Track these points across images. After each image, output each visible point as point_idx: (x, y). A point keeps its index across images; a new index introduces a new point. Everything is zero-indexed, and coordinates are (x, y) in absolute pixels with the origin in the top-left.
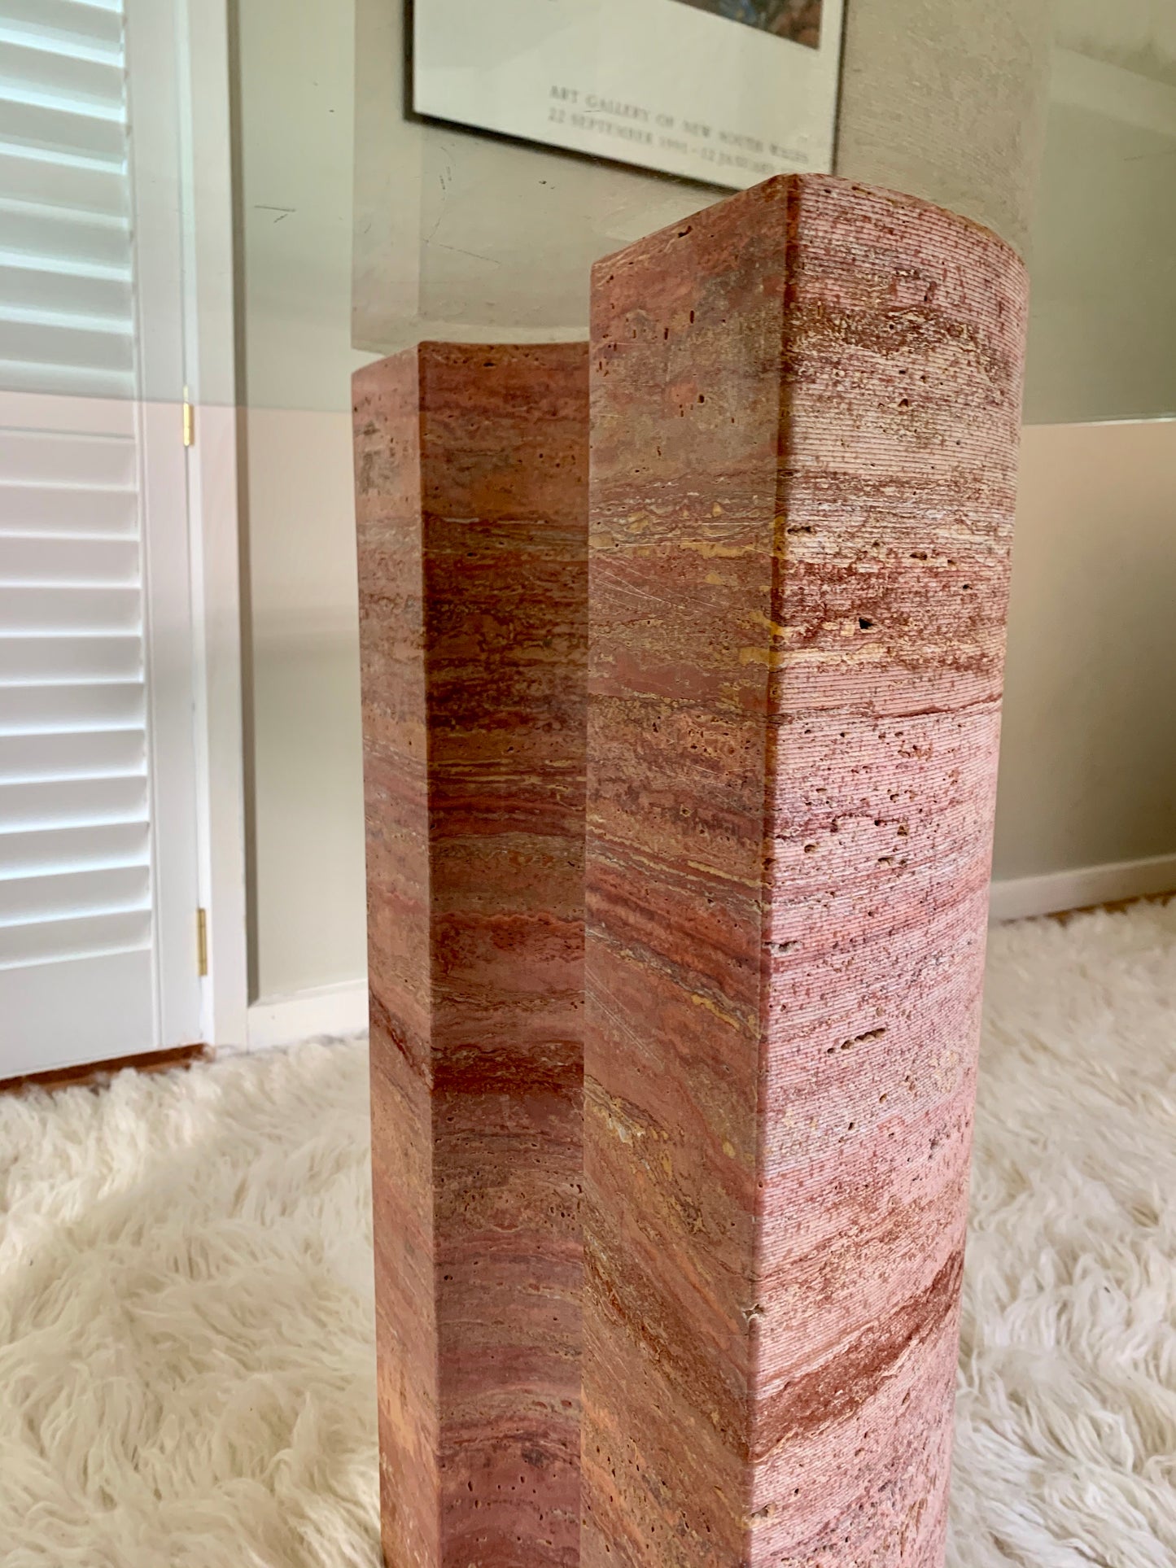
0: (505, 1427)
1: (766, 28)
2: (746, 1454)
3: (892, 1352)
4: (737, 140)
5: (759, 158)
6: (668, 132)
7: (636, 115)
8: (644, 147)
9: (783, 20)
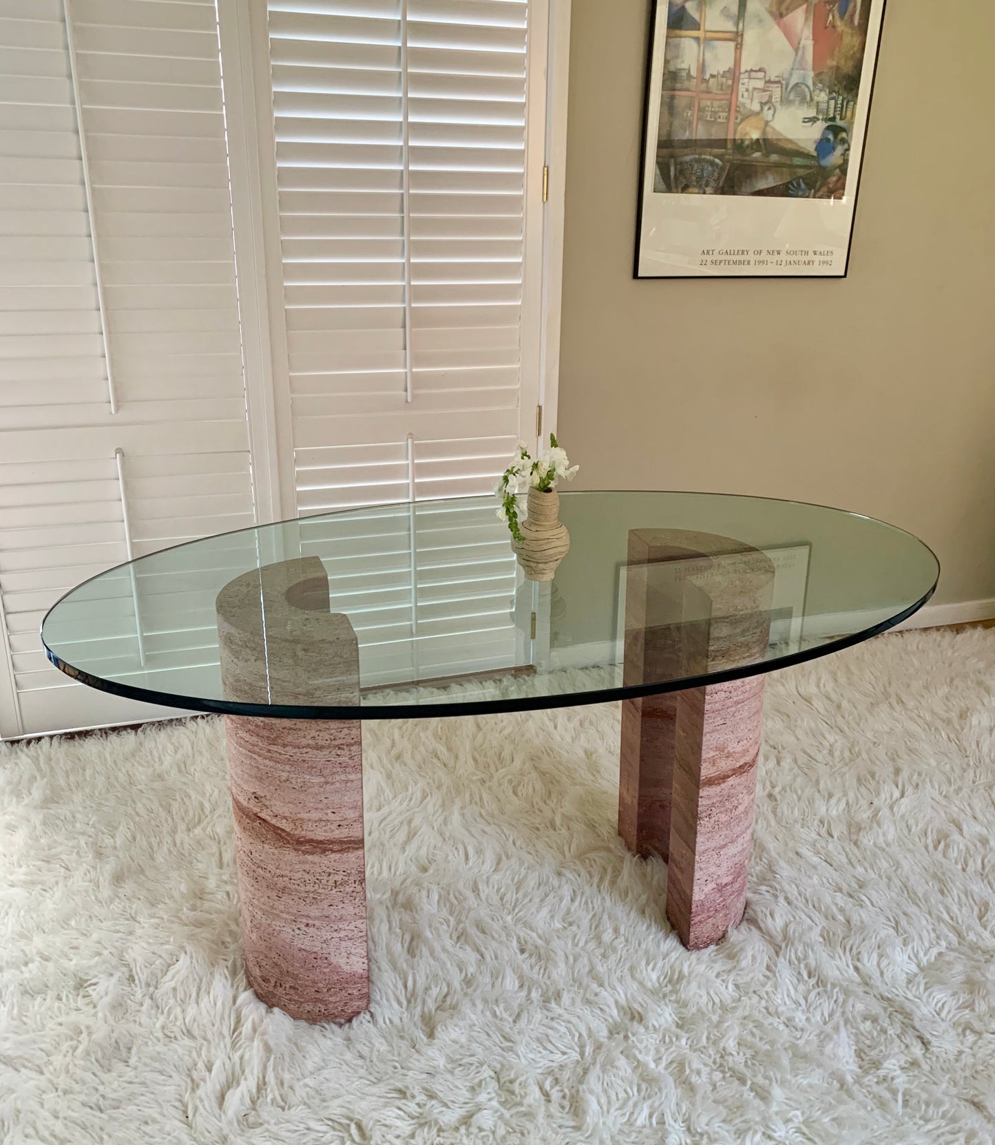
0: (655, 798)
1: (814, 197)
2: (698, 788)
3: (729, 777)
4: (795, 253)
5: (806, 258)
6: (758, 258)
7: (743, 253)
8: (746, 267)
9: (824, 189)
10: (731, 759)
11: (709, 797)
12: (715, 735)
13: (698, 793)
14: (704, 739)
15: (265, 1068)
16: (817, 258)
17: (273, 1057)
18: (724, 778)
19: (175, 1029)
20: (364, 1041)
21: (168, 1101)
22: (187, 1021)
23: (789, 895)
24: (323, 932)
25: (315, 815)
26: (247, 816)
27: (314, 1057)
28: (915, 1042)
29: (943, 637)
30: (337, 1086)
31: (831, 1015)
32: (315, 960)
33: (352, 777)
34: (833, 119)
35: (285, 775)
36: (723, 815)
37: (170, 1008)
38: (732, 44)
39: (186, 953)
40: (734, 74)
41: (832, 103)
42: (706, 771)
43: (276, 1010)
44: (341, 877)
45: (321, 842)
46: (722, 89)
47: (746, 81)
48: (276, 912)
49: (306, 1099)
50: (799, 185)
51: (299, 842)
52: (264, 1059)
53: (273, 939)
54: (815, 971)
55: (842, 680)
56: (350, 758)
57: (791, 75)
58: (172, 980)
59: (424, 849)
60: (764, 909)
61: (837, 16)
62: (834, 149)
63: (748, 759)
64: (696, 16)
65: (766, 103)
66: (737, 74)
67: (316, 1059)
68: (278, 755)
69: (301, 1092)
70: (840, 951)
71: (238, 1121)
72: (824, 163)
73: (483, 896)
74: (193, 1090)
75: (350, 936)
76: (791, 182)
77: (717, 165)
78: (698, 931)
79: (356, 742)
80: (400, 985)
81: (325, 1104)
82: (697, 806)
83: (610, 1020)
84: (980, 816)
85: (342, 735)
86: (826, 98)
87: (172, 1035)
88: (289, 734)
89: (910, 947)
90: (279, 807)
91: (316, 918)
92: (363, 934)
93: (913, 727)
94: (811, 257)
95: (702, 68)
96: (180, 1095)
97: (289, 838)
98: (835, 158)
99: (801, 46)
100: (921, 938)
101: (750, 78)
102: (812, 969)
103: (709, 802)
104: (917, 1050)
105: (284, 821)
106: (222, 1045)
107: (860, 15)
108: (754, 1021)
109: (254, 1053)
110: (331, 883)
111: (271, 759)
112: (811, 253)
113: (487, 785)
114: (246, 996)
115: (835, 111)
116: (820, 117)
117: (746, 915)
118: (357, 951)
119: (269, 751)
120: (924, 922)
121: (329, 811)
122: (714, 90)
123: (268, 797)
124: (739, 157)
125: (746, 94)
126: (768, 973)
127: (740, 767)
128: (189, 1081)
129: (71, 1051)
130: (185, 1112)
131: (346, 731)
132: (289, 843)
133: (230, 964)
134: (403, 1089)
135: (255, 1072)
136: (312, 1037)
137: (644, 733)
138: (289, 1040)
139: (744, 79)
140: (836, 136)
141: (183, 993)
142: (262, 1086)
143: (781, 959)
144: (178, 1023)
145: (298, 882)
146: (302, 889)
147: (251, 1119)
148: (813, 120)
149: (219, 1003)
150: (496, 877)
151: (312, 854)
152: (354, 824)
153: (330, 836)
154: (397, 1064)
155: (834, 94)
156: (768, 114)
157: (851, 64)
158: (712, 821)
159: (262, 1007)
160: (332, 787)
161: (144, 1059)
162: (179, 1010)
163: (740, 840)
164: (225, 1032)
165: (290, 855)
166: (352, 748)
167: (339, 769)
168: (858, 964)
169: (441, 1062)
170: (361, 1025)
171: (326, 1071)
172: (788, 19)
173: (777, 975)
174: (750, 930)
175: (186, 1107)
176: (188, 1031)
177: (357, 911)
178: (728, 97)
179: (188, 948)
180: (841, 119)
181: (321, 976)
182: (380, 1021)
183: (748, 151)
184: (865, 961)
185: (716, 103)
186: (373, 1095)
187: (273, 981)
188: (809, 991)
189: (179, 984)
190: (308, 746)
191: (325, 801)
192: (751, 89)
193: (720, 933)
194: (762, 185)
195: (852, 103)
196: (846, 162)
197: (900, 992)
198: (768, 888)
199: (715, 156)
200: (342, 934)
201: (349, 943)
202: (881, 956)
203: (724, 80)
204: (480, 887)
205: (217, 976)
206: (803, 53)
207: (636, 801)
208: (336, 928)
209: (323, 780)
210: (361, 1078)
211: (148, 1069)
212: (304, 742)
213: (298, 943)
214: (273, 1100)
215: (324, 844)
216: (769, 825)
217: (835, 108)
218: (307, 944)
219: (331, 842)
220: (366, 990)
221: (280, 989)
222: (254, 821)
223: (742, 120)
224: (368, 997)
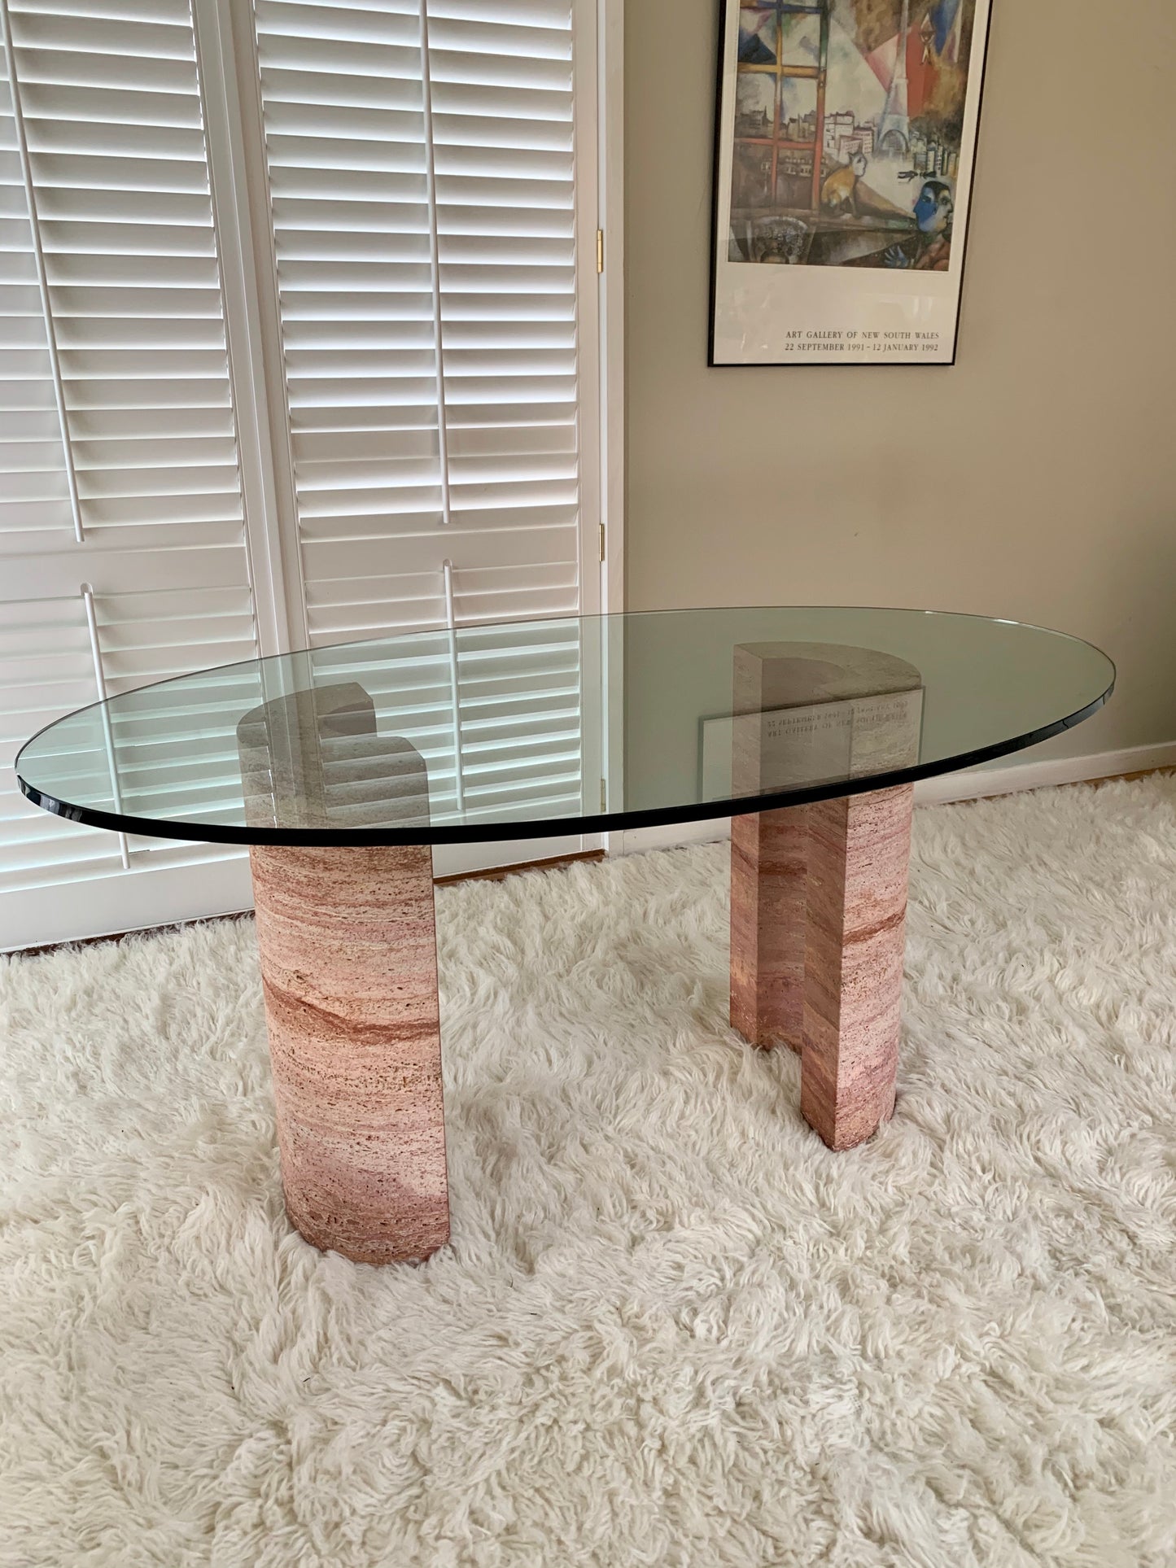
0: (777, 975)
1: (914, 268)
2: (841, 946)
3: (876, 931)
4: (895, 335)
5: (908, 342)
6: (853, 341)
7: (834, 336)
8: (839, 352)
9: (925, 259)
10: (878, 908)
11: (853, 957)
12: (860, 878)
13: (841, 951)
14: (847, 883)
15: (325, 1322)
16: (922, 342)
17: (334, 1308)
18: (871, 932)
19: (204, 1284)
20: (447, 1282)
21: (206, 1371)
22: (218, 1273)
23: (946, 1082)
24: (391, 1145)
25: (377, 993)
26: (288, 1003)
27: (386, 1307)
28: (1118, 1237)
29: (1081, 792)
30: (420, 1337)
31: (1015, 1214)
32: (379, 1184)
33: (423, 941)
34: (933, 174)
35: (337, 944)
36: (870, 980)
37: (194, 1261)
38: (814, 82)
39: (208, 1194)
40: (817, 117)
41: (931, 154)
42: (850, 924)
43: (331, 1253)
44: (411, 1072)
45: (386, 1028)
46: (804, 137)
47: (831, 126)
48: (328, 1125)
49: (381, 1355)
50: (897, 253)
51: (356, 1030)
52: (323, 1311)
53: (325, 1161)
54: (990, 1164)
55: (972, 843)
56: (420, 917)
57: (883, 120)
58: (192, 1227)
59: (496, 1056)
60: (919, 1099)
61: (933, 50)
62: (935, 210)
63: (897, 909)
64: (771, 47)
65: (855, 154)
66: (821, 118)
67: (390, 1307)
68: (327, 919)
69: (374, 1348)
70: (1014, 1138)
71: (298, 1389)
72: (925, 227)
73: (575, 1105)
74: (237, 1355)
75: (424, 1148)
76: (886, 250)
77: (802, 228)
78: (844, 1128)
79: (427, 896)
80: (486, 1215)
81: (406, 1360)
82: (840, 968)
83: (750, 1236)
84: (1155, 982)
85: (408, 887)
86: (924, 149)
87: (201, 1292)
88: (341, 889)
89: (1097, 1131)
90: (330, 986)
91: (381, 1128)
92: (440, 1145)
93: (1062, 891)
94: (913, 340)
95: (780, 110)
96: (221, 1362)
97: (344, 1026)
98: (935, 222)
99: (893, 85)
100: (1109, 1120)
101: (835, 124)
102: (986, 1165)
103: (854, 963)
104: (1123, 1244)
105: (337, 1004)
106: (268, 1299)
107: (960, 49)
108: (925, 1226)
109: (310, 1306)
110: (399, 1081)
111: (318, 924)
112: (913, 335)
113: (565, 979)
114: (290, 1240)
115: (935, 165)
116: (918, 172)
117: (898, 1108)
118: (434, 1167)
119: (316, 914)
120: (1110, 1103)
121: (395, 987)
122: (795, 137)
123: (315, 975)
124: (826, 219)
125: (832, 143)
126: (934, 1171)
127: (889, 919)
128: (230, 1344)
129: (70, 1321)
130: (230, 1382)
131: (414, 882)
132: (343, 1032)
133: (265, 1204)
134: (504, 1334)
135: (314, 1328)
136: (381, 1282)
137: (762, 894)
138: (353, 1288)
139: (829, 124)
140: (937, 195)
141: (209, 1242)
142: (324, 1342)
143: (947, 1153)
144: (207, 1278)
145: (357, 1082)
146: (362, 1091)
147: (314, 1384)
148: (910, 175)
149: (258, 1250)
150: (591, 1081)
151: (374, 1044)
152: (427, 1002)
153: (398, 1019)
154: (492, 1307)
155: (933, 145)
156: (858, 168)
157: (951, 108)
158: (858, 986)
159: (314, 1251)
160: (399, 954)
161: (168, 1324)
162: (206, 1262)
163: (890, 1013)
164: (270, 1281)
165: (346, 1049)
166: (422, 904)
167: (406, 932)
168: (1040, 1154)
169: (548, 1299)
170: (441, 1264)
171: (404, 1320)
172: (877, 52)
173: (946, 1172)
174: (905, 1124)
175: (230, 1375)
176: (221, 1286)
177: (432, 1115)
178: (811, 146)
179: (210, 1188)
180: (942, 174)
181: (389, 1204)
182: (465, 1256)
183: (837, 212)
184: (1047, 1150)
185: (797, 154)
186: (466, 1344)
187: (325, 1217)
188: (986, 1188)
189: (202, 1231)
190: (367, 904)
191: (390, 974)
192: (837, 137)
193: (871, 1129)
194: (854, 253)
195: (954, 155)
196: (949, 225)
197: (1095, 1181)
198: (920, 1076)
199: (799, 218)
200: (415, 1146)
201: (423, 1158)
202: (1064, 1143)
203: (806, 125)
204: (571, 1094)
205: (251, 1218)
206: (897, 94)
207: (753, 981)
208: (406, 1139)
209: (386, 946)
210: (450, 1325)
211: (175, 1334)
212: (361, 898)
213: (357, 1162)
214: (340, 1360)
215: (389, 1029)
216: (910, 1006)
217: (935, 161)
218: (368, 1162)
219: (399, 1027)
220: (445, 1218)
221: (335, 1226)
222: (296, 1009)
223: (829, 175)
224: (446, 1227)
